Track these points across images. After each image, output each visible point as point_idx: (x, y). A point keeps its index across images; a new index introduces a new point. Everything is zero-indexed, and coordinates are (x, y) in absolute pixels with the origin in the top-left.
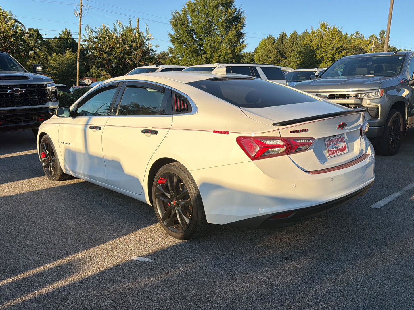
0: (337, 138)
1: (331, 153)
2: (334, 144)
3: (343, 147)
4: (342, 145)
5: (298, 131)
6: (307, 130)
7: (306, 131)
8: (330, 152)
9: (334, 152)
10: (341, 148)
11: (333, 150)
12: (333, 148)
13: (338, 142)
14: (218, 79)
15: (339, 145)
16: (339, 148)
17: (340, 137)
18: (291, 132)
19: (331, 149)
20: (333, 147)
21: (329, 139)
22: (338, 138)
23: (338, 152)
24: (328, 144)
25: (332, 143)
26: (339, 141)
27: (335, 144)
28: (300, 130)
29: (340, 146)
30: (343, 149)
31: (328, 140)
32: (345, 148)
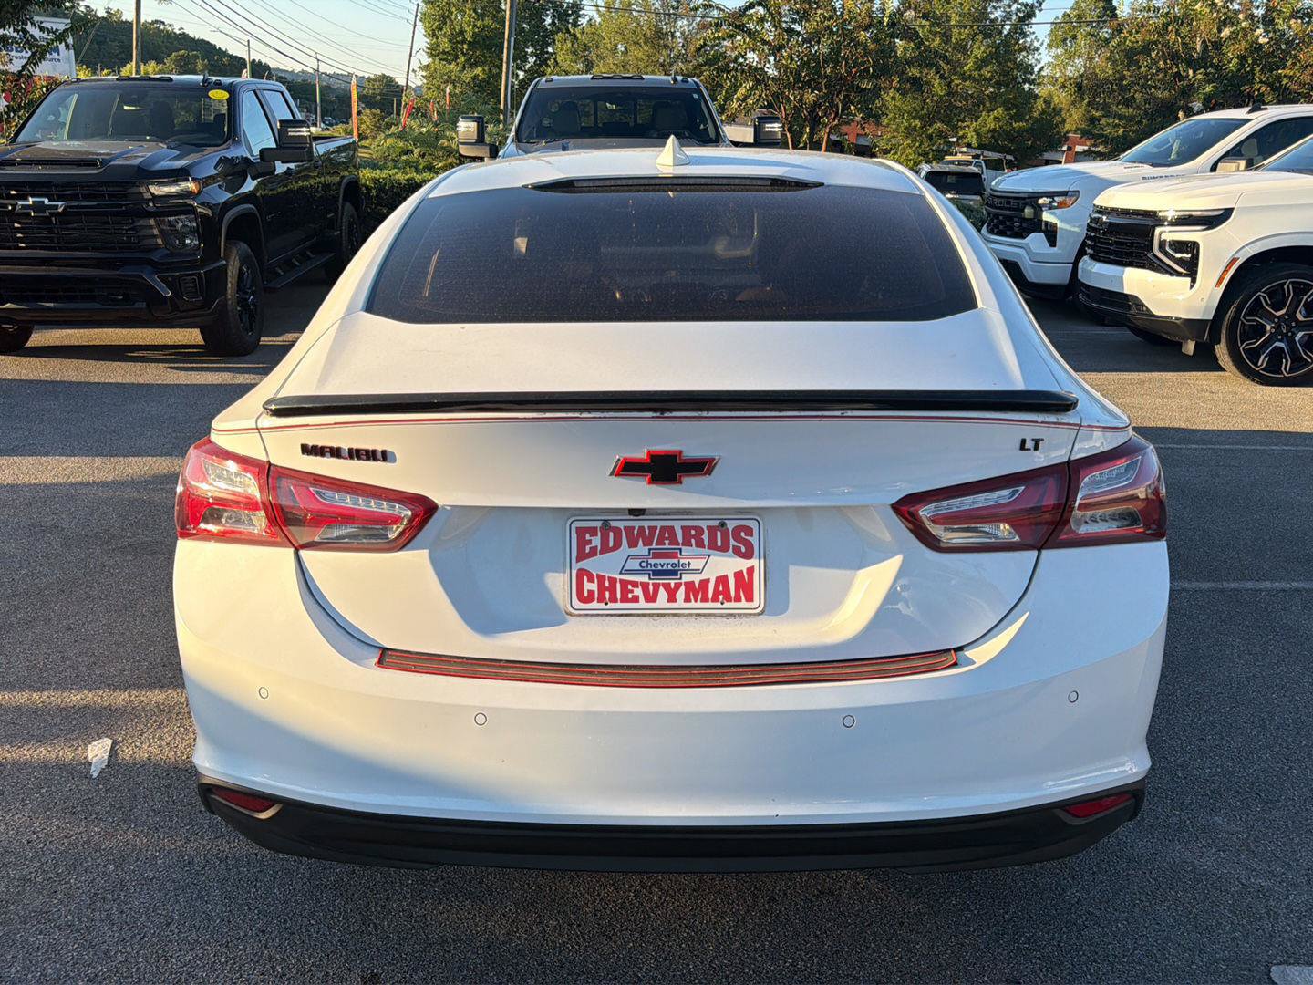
1: (606, 592)
2: (640, 551)
5: (336, 452)
6: (385, 456)
7: (379, 456)
8: (591, 586)
9: (627, 591)
11: (627, 582)
13: (689, 550)
14: (574, 186)
16: (689, 577)
17: (722, 526)
18: (306, 450)
19: (609, 575)
21: (605, 523)
24: (586, 542)
25: (631, 546)
26: (699, 546)
28: (345, 446)
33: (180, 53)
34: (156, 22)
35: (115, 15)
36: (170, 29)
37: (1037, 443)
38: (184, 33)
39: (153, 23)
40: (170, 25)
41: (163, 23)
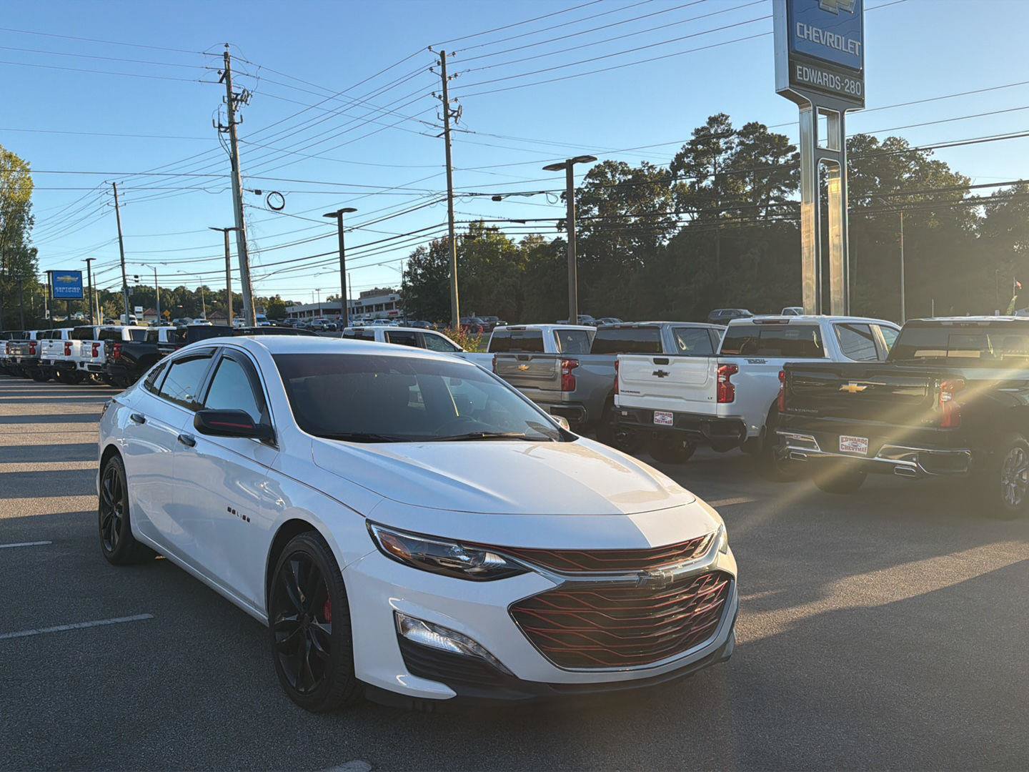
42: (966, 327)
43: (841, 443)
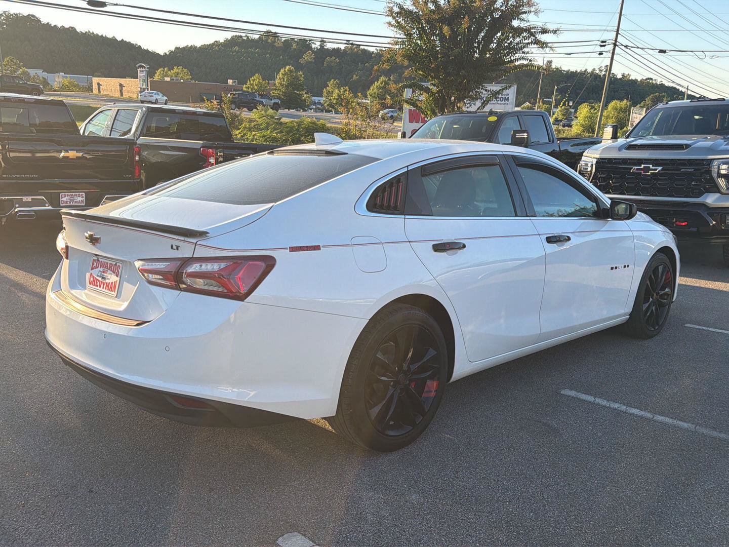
0: (110, 264)
1: (94, 282)
2: (101, 269)
3: (112, 283)
4: (112, 278)
8: (92, 279)
9: (97, 283)
10: (109, 283)
11: (97, 279)
12: (98, 276)
13: (109, 271)
15: (109, 276)
16: (107, 281)
17: (116, 264)
19: (95, 276)
20: (99, 274)
21: (98, 258)
22: (112, 264)
23: (103, 288)
24: (93, 264)
25: (100, 268)
26: (111, 271)
27: (104, 272)
29: (109, 279)
30: (111, 288)
31: (96, 258)
32: (115, 287)
33: (655, 95)
34: (648, 79)
35: (626, 77)
36: (654, 82)
37: (178, 248)
38: (662, 84)
39: (646, 79)
40: (655, 80)
41: (651, 79)
42: (15, 102)
43: (61, 199)
